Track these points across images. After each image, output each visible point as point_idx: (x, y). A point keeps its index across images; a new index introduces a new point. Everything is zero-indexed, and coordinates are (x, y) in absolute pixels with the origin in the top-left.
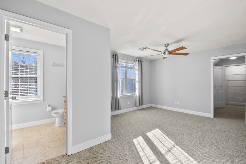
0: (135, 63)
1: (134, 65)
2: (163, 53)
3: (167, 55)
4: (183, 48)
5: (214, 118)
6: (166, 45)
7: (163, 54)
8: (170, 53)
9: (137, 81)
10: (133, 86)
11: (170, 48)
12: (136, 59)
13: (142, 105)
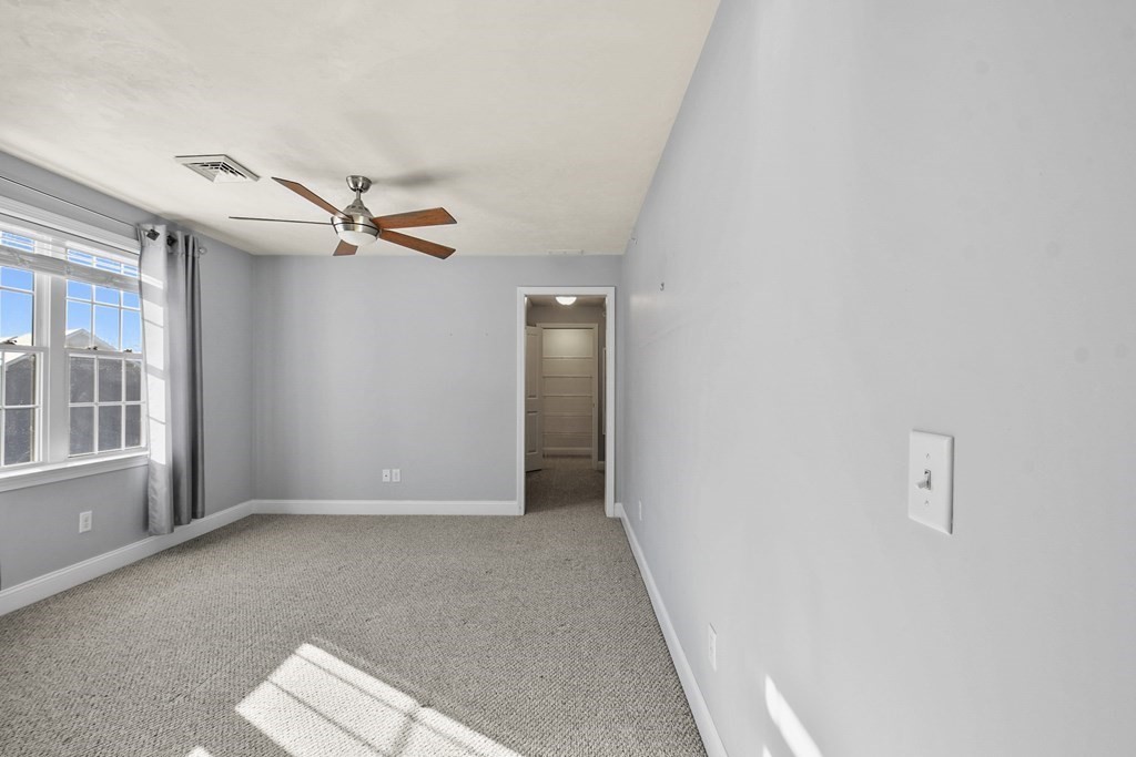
0: (142, 248)
1: (136, 263)
2: (337, 220)
3: (358, 237)
4: (441, 217)
5: (529, 516)
6: (356, 185)
7: (340, 228)
8: (378, 227)
9: (153, 370)
10: (124, 403)
11: (380, 204)
12: (149, 227)
13: (194, 515)
